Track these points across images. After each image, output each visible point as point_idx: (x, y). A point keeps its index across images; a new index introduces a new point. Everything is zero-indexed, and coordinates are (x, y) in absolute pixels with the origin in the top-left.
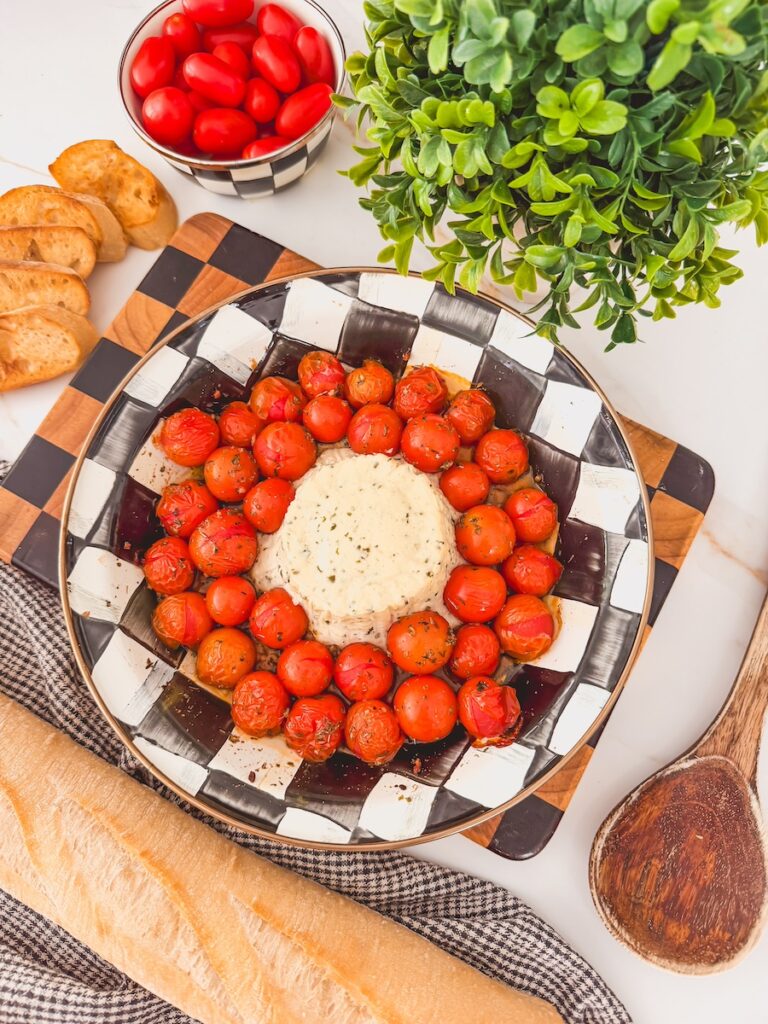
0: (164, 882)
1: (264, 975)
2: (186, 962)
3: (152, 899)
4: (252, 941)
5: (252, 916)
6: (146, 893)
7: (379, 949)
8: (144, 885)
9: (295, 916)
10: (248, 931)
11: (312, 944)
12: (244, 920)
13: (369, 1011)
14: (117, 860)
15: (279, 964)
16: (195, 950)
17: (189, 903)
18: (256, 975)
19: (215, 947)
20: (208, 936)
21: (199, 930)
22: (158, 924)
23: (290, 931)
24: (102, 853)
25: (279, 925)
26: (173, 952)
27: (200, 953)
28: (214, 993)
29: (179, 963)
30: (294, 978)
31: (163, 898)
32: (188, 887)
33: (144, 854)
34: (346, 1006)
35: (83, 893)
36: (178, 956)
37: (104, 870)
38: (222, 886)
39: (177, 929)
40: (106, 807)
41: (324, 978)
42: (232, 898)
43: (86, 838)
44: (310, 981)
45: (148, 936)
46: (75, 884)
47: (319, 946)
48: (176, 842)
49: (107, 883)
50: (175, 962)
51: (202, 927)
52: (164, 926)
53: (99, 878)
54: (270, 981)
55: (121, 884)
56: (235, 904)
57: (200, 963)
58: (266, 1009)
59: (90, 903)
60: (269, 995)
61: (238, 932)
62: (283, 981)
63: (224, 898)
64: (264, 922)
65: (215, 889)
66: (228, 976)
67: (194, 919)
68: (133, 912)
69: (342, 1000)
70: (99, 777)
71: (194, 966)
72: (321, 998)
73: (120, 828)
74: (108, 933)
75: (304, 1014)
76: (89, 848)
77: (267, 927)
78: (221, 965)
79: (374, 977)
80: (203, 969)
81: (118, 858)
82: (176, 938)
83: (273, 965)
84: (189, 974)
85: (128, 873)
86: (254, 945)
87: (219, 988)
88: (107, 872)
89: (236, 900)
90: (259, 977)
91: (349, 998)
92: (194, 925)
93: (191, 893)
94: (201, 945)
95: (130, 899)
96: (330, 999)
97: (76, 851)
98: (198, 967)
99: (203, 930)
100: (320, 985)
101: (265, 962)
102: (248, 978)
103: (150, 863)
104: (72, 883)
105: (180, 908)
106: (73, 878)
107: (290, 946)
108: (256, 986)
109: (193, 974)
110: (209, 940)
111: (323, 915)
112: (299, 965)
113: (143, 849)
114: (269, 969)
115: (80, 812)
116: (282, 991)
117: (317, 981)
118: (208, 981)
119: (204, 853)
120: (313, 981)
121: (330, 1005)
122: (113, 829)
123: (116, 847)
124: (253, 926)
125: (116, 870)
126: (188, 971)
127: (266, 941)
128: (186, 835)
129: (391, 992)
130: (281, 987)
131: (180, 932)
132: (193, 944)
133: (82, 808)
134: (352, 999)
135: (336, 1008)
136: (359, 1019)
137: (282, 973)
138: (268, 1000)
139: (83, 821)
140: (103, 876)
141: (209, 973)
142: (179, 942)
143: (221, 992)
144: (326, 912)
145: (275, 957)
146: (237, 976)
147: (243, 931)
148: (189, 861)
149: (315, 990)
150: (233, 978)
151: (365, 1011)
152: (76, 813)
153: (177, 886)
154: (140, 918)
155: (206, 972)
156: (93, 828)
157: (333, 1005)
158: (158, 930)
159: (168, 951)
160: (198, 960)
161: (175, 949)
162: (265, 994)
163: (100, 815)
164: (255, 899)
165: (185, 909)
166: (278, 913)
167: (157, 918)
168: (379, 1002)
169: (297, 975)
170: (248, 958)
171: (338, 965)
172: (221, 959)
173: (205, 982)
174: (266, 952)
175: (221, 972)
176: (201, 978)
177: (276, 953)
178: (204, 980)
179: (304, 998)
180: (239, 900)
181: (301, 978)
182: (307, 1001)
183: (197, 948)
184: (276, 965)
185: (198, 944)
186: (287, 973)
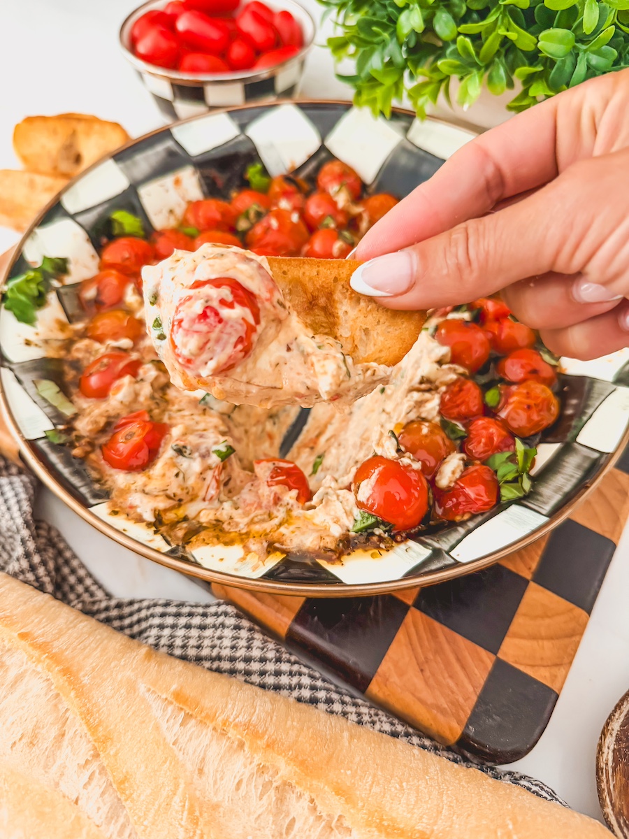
0: (48, 668)
1: (189, 784)
3: (30, 695)
4: (170, 739)
5: (170, 708)
7: (349, 743)
8: (20, 677)
9: (230, 706)
10: (164, 726)
11: (256, 735)
12: (159, 713)
13: (347, 823)
15: (210, 769)
16: (87, 762)
17: (81, 692)
18: (177, 786)
19: (116, 754)
20: (106, 740)
21: (93, 729)
22: (36, 727)
23: (225, 723)
25: (207, 719)
26: (55, 768)
27: (95, 766)
28: (114, 828)
29: (63, 787)
30: (233, 786)
31: (46, 694)
32: (82, 674)
33: (23, 636)
34: (312, 819)
36: (62, 774)
38: (129, 673)
39: (63, 735)
41: (277, 781)
42: (142, 687)
45: (19, 746)
47: (266, 737)
48: (68, 629)
50: (57, 784)
51: (98, 725)
52: (44, 731)
54: (198, 793)
56: (147, 695)
57: (94, 782)
60: (197, 813)
61: (150, 729)
62: (216, 794)
63: (132, 687)
64: (187, 715)
65: (119, 677)
66: (135, 795)
67: (87, 714)
69: (306, 811)
71: (85, 786)
72: (274, 810)
77: (192, 721)
78: (125, 779)
79: (349, 772)
80: (99, 791)
82: (59, 748)
83: (201, 771)
84: (76, 802)
86: (173, 744)
87: (122, 820)
89: (149, 690)
90: (182, 786)
91: (315, 809)
92: (87, 723)
93: (86, 680)
94: (96, 756)
96: (287, 815)
98: (90, 788)
99: (101, 729)
100: (272, 793)
101: (189, 766)
102: (165, 792)
103: (32, 645)
105: (69, 703)
107: (225, 743)
109: (83, 802)
110: (109, 744)
111: (269, 707)
112: (240, 766)
113: (23, 631)
114: (196, 776)
116: (216, 807)
117: (267, 785)
118: (105, 809)
119: (105, 642)
120: (261, 787)
121: (287, 821)
124: (172, 721)
126: (74, 797)
127: (190, 739)
129: (375, 789)
130: (215, 800)
131: (67, 737)
132: (85, 750)
134: (319, 809)
135: (297, 826)
137: (215, 783)
138: (195, 821)
141: (106, 795)
142: (65, 752)
143: (123, 826)
145: (203, 759)
146: (149, 791)
147: (157, 728)
148: (85, 648)
149: (265, 798)
150: (142, 798)
151: (340, 825)
153: (66, 672)
154: (11, 720)
155: (103, 793)
157: (294, 819)
158: (35, 736)
159: (47, 767)
160: (91, 778)
161: (58, 763)
162: (191, 812)
164: (174, 687)
165: (77, 703)
166: (207, 703)
167: (35, 719)
168: (360, 804)
169: (237, 781)
170: (165, 762)
171: (297, 757)
172: (124, 771)
173: (100, 811)
174: (191, 752)
175: (123, 791)
176: (94, 805)
177: (205, 754)
178: (99, 809)
179: (249, 815)
180: (152, 689)
181: (244, 785)
182: (253, 818)
183: (90, 759)
184: (206, 770)
185: (92, 752)
186: (222, 779)
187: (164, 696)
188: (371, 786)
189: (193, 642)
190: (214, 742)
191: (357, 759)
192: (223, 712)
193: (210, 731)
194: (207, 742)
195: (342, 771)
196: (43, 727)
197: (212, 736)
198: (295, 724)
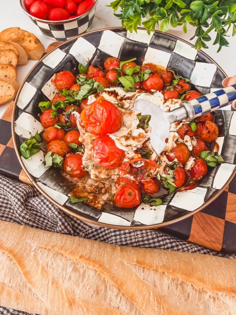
0: (94, 266)
1: (153, 292)
2: (116, 302)
3: (90, 277)
4: (142, 278)
5: (137, 267)
6: (87, 276)
8: (84, 272)
9: (155, 260)
10: (138, 274)
11: (168, 269)
12: (135, 270)
13: (205, 290)
14: (69, 265)
15: (158, 284)
17: (108, 271)
18: (150, 293)
19: (126, 288)
20: (122, 284)
21: (116, 282)
22: (97, 288)
23: (156, 267)
24: (61, 264)
25: (150, 267)
26: (108, 299)
27: (121, 294)
28: (133, 313)
29: (112, 304)
30: (167, 288)
31: (95, 275)
32: (105, 264)
33: (81, 257)
34: (194, 292)
35: (57, 287)
36: (111, 300)
37: (64, 273)
38: (119, 259)
39: (106, 287)
40: (56, 245)
41: (179, 282)
42: (125, 262)
43: (51, 261)
44: (174, 286)
45: (94, 296)
46: (52, 284)
47: (171, 268)
48: (92, 249)
49: (68, 277)
50: (110, 304)
51: (117, 280)
52: (100, 288)
53: (62, 277)
54: (157, 294)
55: (74, 276)
56: (128, 265)
58: (160, 309)
59: (62, 291)
60: (159, 301)
61: (134, 276)
62: (163, 292)
63: (123, 264)
64: (144, 268)
65: (117, 261)
66: (137, 300)
67: (113, 278)
68: (83, 286)
69: (192, 290)
70: (49, 235)
71: (120, 302)
72: (182, 292)
73: (66, 251)
74: (74, 303)
75: (178, 304)
76: (54, 264)
77: (146, 270)
78: (132, 296)
79: (200, 273)
80: (124, 302)
81: (69, 264)
82: (107, 292)
83: (155, 286)
84: (118, 308)
85: (75, 270)
86: (144, 279)
87: (135, 309)
88: (66, 272)
89: (128, 263)
90: (152, 293)
91: (194, 288)
92: (114, 281)
93: (107, 266)
94: (120, 290)
95: (80, 281)
96: (186, 292)
97: (48, 268)
98: (122, 302)
99: (119, 282)
100: (179, 286)
101: (151, 286)
102: (147, 297)
103: (85, 260)
104: (50, 284)
105: (105, 276)
106: (50, 281)
107: (159, 274)
108: (151, 298)
109: (120, 307)
110: (123, 286)
111: (166, 257)
112: (166, 281)
113: (79, 255)
114: (154, 288)
115: (45, 251)
116: (164, 296)
117: (177, 285)
118: (129, 307)
119: (106, 249)
120: (175, 286)
121: (187, 295)
122: (62, 252)
123: (66, 260)
124: (140, 271)
125: (70, 270)
126: (117, 307)
127: (148, 276)
128: (95, 245)
129: (210, 277)
131: (108, 287)
132: (115, 291)
133: (46, 249)
134: (195, 287)
135: (190, 295)
136: (202, 296)
137: (161, 289)
138: (159, 303)
139: (48, 254)
140: (65, 274)
141: (127, 303)
142: (109, 292)
143: (136, 311)
144: (166, 255)
145: (154, 282)
146: (141, 298)
147: (136, 275)
148: (101, 254)
149: (178, 289)
150: (140, 300)
151: (203, 291)
152: (44, 252)
153: (100, 265)
154: (88, 288)
155: (126, 303)
156: (53, 255)
157: (189, 293)
158: (98, 291)
159: (105, 300)
160: (121, 299)
161: (108, 297)
162: (157, 301)
163: (55, 248)
164: (135, 259)
165: (107, 275)
166: (147, 261)
167: (96, 285)
168: (208, 283)
169: (167, 286)
170: (143, 287)
171: (183, 273)
172: (131, 293)
173: (127, 309)
174: (150, 280)
175: (133, 300)
176: (124, 307)
177: (154, 280)
178: (126, 308)
179: (175, 296)
180: (129, 262)
181: (170, 287)
182: (177, 297)
183: (118, 293)
184: (156, 285)
185: (118, 290)
186: (163, 287)
187: (134, 264)
188: (208, 276)
189: (128, 239)
190: (155, 275)
191: (200, 267)
192: (154, 264)
193: (153, 272)
194: (153, 276)
195: (198, 273)
196: (99, 287)
197: (154, 273)
198: (177, 260)
